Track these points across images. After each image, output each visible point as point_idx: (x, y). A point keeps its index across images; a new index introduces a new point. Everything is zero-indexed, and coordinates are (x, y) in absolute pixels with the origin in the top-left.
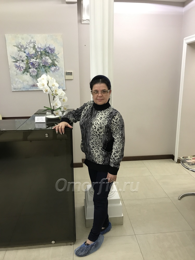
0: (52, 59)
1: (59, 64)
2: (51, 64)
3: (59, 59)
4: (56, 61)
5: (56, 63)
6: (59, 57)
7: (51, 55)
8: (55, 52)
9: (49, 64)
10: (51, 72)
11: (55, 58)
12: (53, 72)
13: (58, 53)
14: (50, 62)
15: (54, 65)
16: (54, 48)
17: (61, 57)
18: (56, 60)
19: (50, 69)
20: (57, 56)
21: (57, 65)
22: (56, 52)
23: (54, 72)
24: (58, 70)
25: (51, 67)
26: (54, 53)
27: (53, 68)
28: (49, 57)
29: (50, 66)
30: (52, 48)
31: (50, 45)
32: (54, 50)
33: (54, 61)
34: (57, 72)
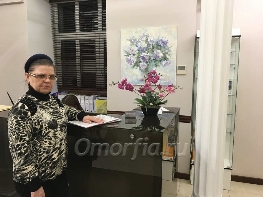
0: (164, 52)
1: (171, 58)
3: (172, 53)
5: (168, 57)
6: (173, 51)
7: (164, 48)
9: (160, 57)
10: (161, 66)
11: (167, 51)
12: (163, 66)
13: (171, 46)
15: (165, 58)
16: (167, 41)
17: (174, 51)
19: (160, 63)
20: (170, 49)
21: (168, 59)
24: (168, 64)
25: (162, 61)
27: (164, 63)
28: (161, 51)
30: (165, 41)
31: (163, 38)
32: (167, 43)
33: (166, 55)
34: (168, 66)
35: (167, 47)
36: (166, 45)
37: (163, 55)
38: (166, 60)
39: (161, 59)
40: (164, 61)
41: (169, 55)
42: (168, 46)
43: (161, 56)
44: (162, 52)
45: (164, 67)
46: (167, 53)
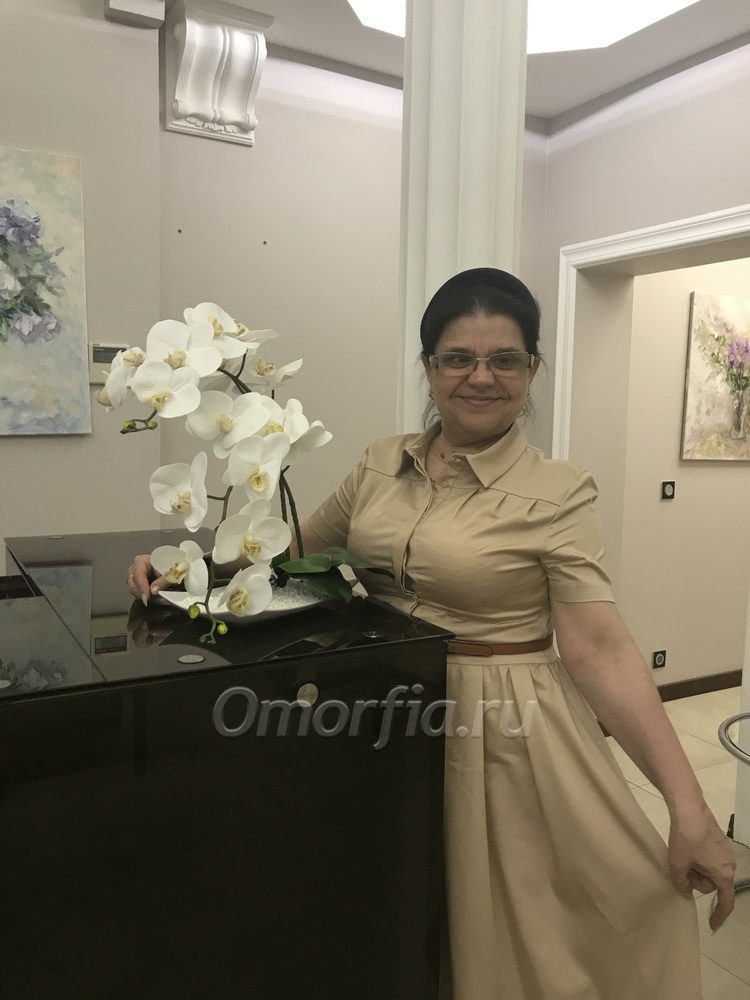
0: (23, 274)
1: (60, 305)
2: (17, 298)
3: (63, 279)
4: (44, 287)
5: (45, 296)
6: (64, 268)
7: (20, 253)
8: (39, 241)
9: (6, 297)
10: (14, 342)
11: (38, 270)
12: (25, 342)
13: (59, 248)
14: (10, 288)
15: (31, 303)
16: (37, 220)
17: (73, 271)
18: (48, 280)
19: (9, 326)
20: (52, 260)
21: (47, 307)
22: (46, 241)
23: (33, 341)
24: (51, 331)
25: (15, 316)
26: (37, 245)
27: (26, 323)
28: (8, 264)
29: (12, 310)
30: (23, 221)
31: (12, 202)
32: (35, 229)
33: (36, 288)
34: (47, 341)
35: (36, 251)
36: (31, 240)
37: (19, 288)
38: (36, 311)
39: (9, 306)
40: (25, 317)
41: (50, 289)
42: (41, 247)
43: (10, 293)
44: (15, 271)
45: (30, 345)
46: (42, 280)
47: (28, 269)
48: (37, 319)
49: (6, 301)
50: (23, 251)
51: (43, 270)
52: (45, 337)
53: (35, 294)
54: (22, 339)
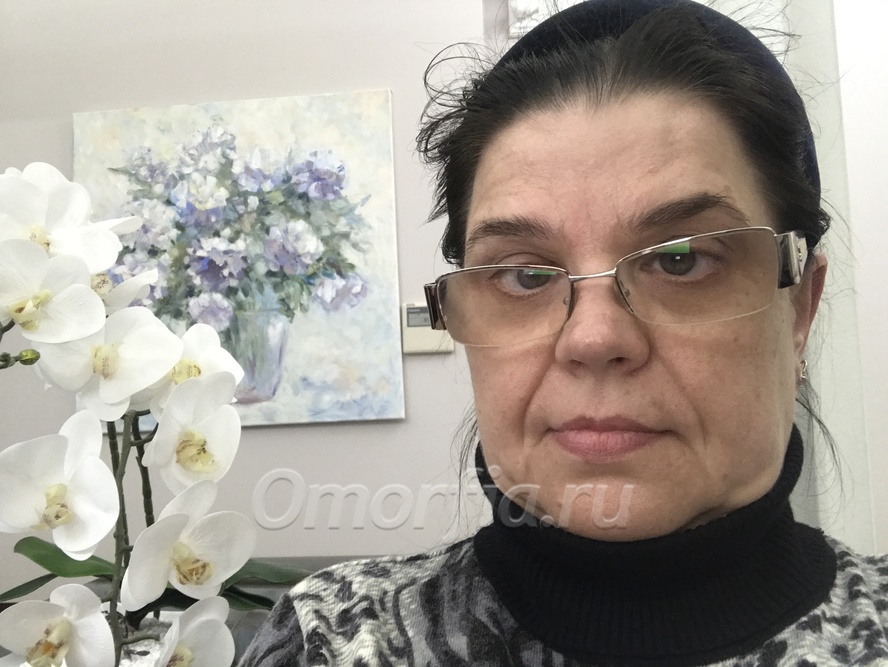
0: (326, 232)
1: (366, 263)
2: (319, 260)
3: (370, 233)
4: (348, 244)
5: (349, 254)
6: (374, 223)
7: (323, 208)
8: (343, 193)
9: (308, 261)
10: (316, 312)
11: (342, 226)
12: (328, 310)
13: (363, 196)
14: (312, 251)
15: (334, 265)
16: (341, 169)
17: (382, 221)
18: (352, 236)
19: (310, 293)
20: (357, 212)
21: (352, 267)
22: (351, 191)
23: (336, 308)
24: (356, 295)
25: (317, 281)
26: (340, 197)
27: (328, 288)
28: (310, 223)
29: (314, 275)
30: (326, 173)
31: (315, 154)
32: (339, 180)
33: (339, 247)
34: (352, 306)
35: (340, 204)
36: (335, 193)
37: (322, 248)
38: (340, 273)
39: (310, 271)
40: (328, 282)
41: (355, 246)
42: (345, 199)
43: (312, 255)
44: (317, 230)
45: (332, 313)
46: (346, 236)
47: (332, 226)
48: (340, 282)
49: (307, 266)
50: (326, 207)
51: (348, 224)
52: (349, 303)
53: (339, 254)
54: (325, 308)
